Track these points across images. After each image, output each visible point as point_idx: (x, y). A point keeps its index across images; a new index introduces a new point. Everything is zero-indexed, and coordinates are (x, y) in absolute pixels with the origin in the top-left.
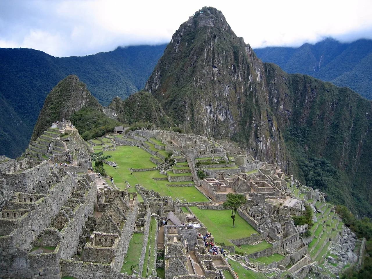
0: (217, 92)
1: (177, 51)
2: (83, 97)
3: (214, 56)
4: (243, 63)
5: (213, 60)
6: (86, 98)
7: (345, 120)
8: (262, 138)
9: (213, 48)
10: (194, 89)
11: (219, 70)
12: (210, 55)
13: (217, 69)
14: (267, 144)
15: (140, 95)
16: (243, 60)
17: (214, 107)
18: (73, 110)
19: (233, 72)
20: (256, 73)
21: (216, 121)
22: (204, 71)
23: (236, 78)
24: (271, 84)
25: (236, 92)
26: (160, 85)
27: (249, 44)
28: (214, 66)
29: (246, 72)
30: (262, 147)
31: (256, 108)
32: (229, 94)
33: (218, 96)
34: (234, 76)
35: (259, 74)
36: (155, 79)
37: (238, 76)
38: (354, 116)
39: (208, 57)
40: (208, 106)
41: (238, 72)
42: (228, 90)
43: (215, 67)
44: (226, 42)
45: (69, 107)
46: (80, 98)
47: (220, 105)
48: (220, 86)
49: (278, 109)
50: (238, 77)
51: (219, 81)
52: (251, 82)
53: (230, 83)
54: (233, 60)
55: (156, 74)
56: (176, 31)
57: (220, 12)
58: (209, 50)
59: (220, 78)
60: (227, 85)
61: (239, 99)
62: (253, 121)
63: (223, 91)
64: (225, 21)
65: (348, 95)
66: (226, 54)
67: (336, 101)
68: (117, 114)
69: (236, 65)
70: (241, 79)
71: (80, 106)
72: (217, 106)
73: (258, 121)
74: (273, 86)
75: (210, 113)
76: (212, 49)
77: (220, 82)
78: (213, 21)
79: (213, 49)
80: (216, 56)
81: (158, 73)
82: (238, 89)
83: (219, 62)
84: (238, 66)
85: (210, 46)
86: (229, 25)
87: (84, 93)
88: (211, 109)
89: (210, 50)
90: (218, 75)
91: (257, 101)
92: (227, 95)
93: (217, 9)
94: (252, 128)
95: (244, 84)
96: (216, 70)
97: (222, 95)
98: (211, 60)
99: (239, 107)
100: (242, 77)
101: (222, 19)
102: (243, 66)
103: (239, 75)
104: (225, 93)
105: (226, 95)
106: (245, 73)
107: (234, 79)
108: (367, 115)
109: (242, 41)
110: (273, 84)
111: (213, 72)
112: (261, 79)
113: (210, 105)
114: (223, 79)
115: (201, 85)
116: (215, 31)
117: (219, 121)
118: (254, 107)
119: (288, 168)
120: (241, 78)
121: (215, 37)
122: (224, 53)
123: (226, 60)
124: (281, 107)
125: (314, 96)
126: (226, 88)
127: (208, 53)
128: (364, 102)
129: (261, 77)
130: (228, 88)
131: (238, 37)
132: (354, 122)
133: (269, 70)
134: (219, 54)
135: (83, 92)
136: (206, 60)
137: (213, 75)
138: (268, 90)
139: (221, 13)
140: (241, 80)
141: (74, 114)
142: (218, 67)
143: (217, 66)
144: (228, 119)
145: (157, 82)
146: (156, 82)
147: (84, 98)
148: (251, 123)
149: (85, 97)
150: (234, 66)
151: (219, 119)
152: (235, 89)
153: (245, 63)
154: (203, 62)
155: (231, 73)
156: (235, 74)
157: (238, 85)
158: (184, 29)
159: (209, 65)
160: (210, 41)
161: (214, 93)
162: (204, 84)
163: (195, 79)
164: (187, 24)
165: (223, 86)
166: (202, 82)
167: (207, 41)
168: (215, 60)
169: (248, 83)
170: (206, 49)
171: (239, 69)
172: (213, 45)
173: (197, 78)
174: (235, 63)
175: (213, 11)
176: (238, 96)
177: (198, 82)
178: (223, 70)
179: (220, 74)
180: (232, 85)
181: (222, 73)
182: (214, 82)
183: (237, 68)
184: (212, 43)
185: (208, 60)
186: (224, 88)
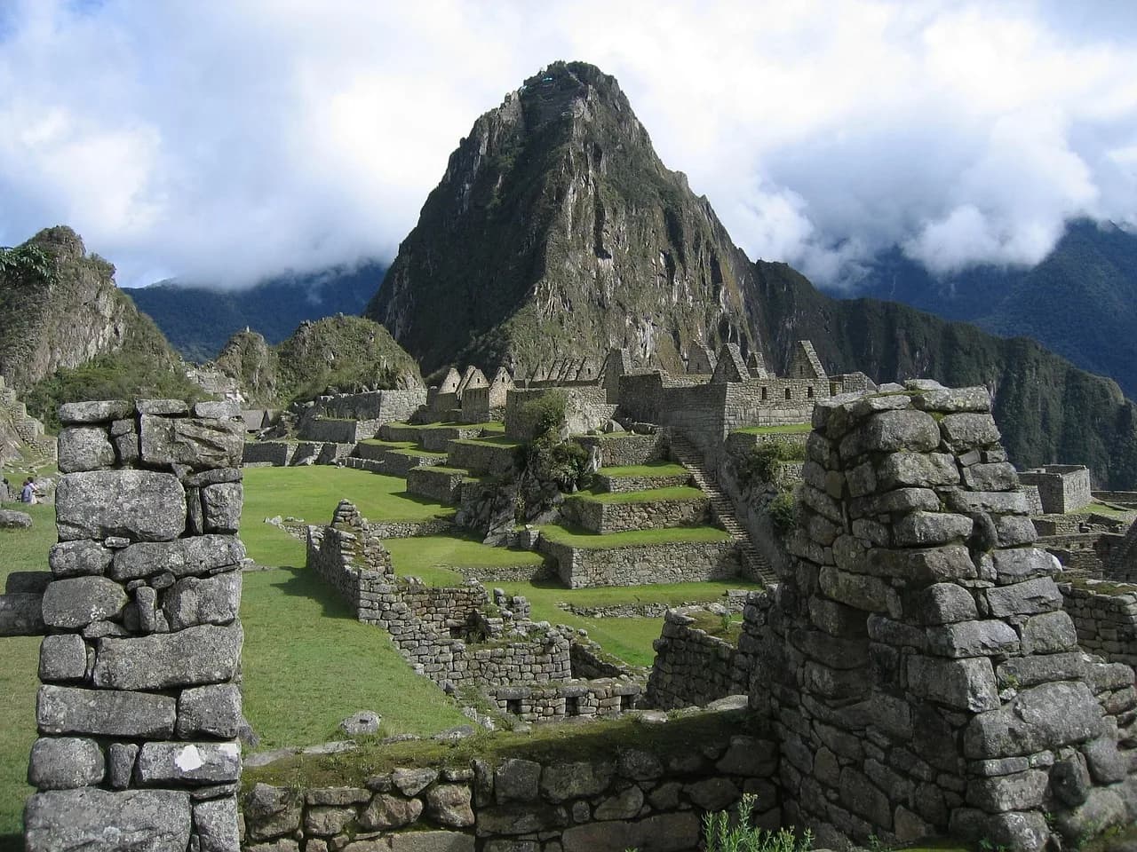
0: (613, 341)
1: (466, 207)
2: (98, 312)
3: (600, 214)
4: (696, 248)
5: (599, 229)
6: (112, 319)
7: (1030, 445)
9: (596, 188)
10: (537, 324)
11: (619, 264)
12: (586, 213)
13: (611, 261)
15: (338, 327)
16: (698, 238)
18: (53, 360)
19: (663, 277)
22: (568, 264)
23: (675, 299)
24: (780, 332)
25: (678, 348)
26: (408, 327)
27: (704, 197)
28: (601, 252)
29: (709, 279)
32: (656, 352)
34: (670, 292)
35: (741, 295)
36: (389, 307)
37: (682, 288)
38: (1055, 429)
39: (579, 219)
41: (683, 278)
42: (652, 335)
43: (604, 254)
44: (638, 175)
45: (32, 348)
46: (83, 315)
48: (625, 323)
50: (682, 296)
51: (621, 305)
52: (727, 311)
53: (659, 311)
54: (663, 236)
56: (463, 141)
57: (610, 79)
58: (582, 194)
59: (624, 293)
60: (647, 319)
63: (636, 338)
64: (629, 109)
65: (1032, 361)
66: (640, 214)
67: (994, 382)
68: (246, 394)
69: (674, 252)
70: (693, 301)
71: (86, 349)
74: (790, 339)
76: (591, 192)
77: (624, 309)
78: (590, 104)
79: (596, 195)
80: (607, 217)
82: (683, 334)
83: (618, 238)
84: (682, 258)
85: (587, 183)
86: (640, 125)
87: (103, 299)
89: (586, 194)
90: (616, 284)
92: (648, 356)
93: (602, 71)
95: (703, 319)
96: (607, 264)
98: (589, 228)
100: (694, 295)
101: (616, 103)
102: (697, 258)
103: (684, 287)
104: (644, 346)
105: (645, 355)
106: (704, 283)
107: (670, 299)
108: (1099, 424)
109: (683, 184)
110: (787, 330)
111: (598, 273)
114: (634, 299)
115: (559, 312)
116: (599, 137)
120: (691, 298)
121: (598, 155)
122: (632, 210)
123: (639, 235)
125: (923, 368)
126: (644, 330)
127: (578, 207)
128: (1084, 383)
129: (748, 307)
130: (650, 330)
131: (670, 171)
132: (1058, 451)
133: (771, 286)
134: (615, 211)
135: (102, 295)
136: (573, 228)
137: (600, 282)
138: (772, 351)
139: (614, 83)
140: (691, 305)
141: (53, 377)
142: (614, 256)
143: (611, 252)
145: (397, 317)
146: (394, 318)
147: (103, 317)
149: (108, 313)
150: (668, 258)
152: (676, 335)
153: (703, 247)
154: (564, 232)
155: (659, 280)
156: (672, 283)
157: (684, 320)
158: (491, 132)
159: (585, 247)
160: (583, 165)
161: (607, 345)
162: (571, 309)
163: (539, 292)
164: (500, 118)
165: (635, 321)
166: (564, 301)
167: (576, 164)
168: (606, 231)
169: (718, 314)
170: (571, 190)
171: (685, 268)
172: (594, 180)
173: (546, 288)
174: (671, 248)
175: (588, 74)
176: (685, 360)
177: (551, 300)
178: (633, 267)
179: (621, 279)
180: (662, 319)
181: (629, 276)
182: (604, 307)
183: (676, 263)
184: (590, 171)
185: (580, 229)
186: (638, 328)
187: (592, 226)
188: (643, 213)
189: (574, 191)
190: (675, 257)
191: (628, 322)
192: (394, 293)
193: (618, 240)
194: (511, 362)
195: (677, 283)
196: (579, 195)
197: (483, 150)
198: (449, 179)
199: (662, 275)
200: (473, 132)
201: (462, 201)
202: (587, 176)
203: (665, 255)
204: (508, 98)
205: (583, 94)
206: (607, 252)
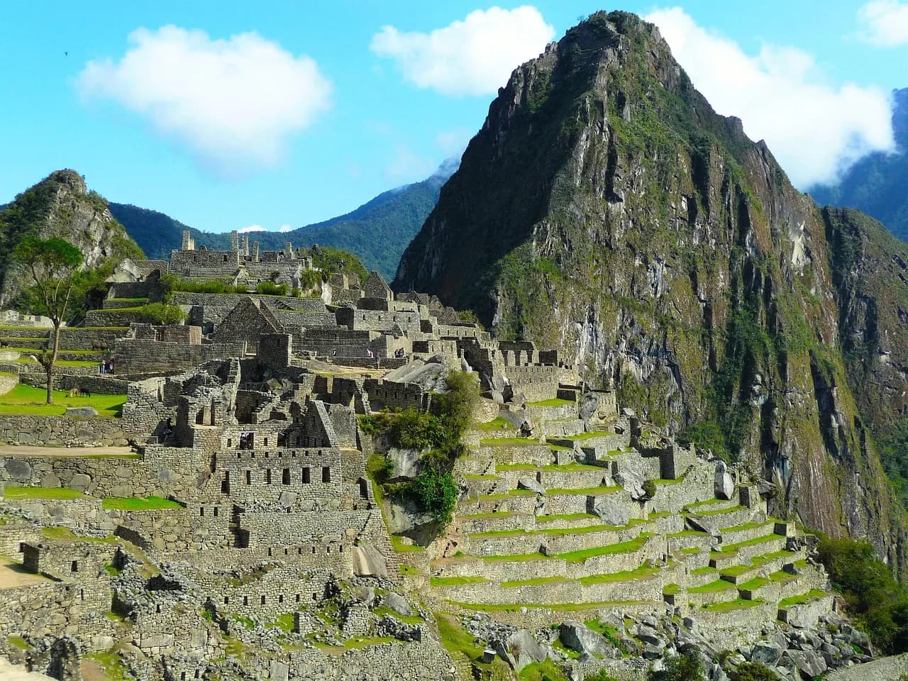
0: (619, 281)
1: (500, 153)
2: (88, 237)
3: (612, 160)
4: (724, 192)
5: (610, 174)
6: (101, 243)
8: (789, 449)
9: (611, 136)
10: (531, 260)
11: (632, 206)
12: (598, 158)
13: (623, 205)
14: (808, 470)
17: (607, 330)
19: (685, 220)
20: (788, 238)
21: (617, 377)
22: (572, 206)
23: (696, 242)
25: (695, 288)
26: (442, 265)
27: (762, 142)
28: (611, 196)
29: (735, 223)
30: (790, 479)
31: (767, 342)
32: (668, 291)
33: (625, 294)
34: (690, 235)
35: (798, 242)
37: (704, 232)
39: (591, 164)
40: (582, 323)
41: (706, 221)
42: (664, 276)
43: (616, 199)
46: (75, 239)
47: (632, 324)
48: (634, 263)
49: (870, 363)
50: (703, 237)
51: (631, 246)
52: (753, 254)
53: (674, 254)
54: (686, 179)
55: (433, 230)
56: (501, 90)
57: (651, 27)
58: (595, 140)
59: (635, 235)
60: (659, 261)
61: (708, 311)
62: (756, 388)
63: (646, 278)
69: (698, 196)
70: (716, 244)
72: (621, 328)
73: (773, 387)
74: (855, 286)
75: (592, 348)
76: (605, 139)
77: (634, 250)
78: (620, 53)
79: (611, 141)
80: (620, 161)
81: (437, 228)
82: (702, 277)
83: (632, 182)
84: (705, 202)
85: (601, 130)
86: (682, 72)
87: (94, 227)
88: (594, 333)
89: (600, 141)
90: (627, 226)
91: (771, 319)
92: (658, 296)
94: (751, 412)
95: (726, 262)
96: (618, 208)
97: (639, 292)
98: (600, 173)
99: (706, 339)
100: (717, 238)
101: (655, 50)
102: (723, 202)
103: (706, 230)
104: (654, 286)
105: (656, 294)
106: (730, 227)
107: (690, 241)
109: (735, 130)
111: (607, 216)
112: (809, 260)
113: (591, 320)
114: (645, 242)
115: (556, 251)
116: (626, 87)
117: (625, 377)
118: (760, 340)
119: (899, 564)
120: (713, 241)
121: (621, 102)
122: (653, 155)
123: (659, 179)
124: (883, 358)
126: (655, 271)
127: (591, 152)
129: (808, 253)
130: (662, 270)
131: (722, 117)
133: (837, 232)
134: (630, 157)
135: (93, 223)
136: (583, 173)
137: (608, 225)
138: (834, 297)
139: (654, 31)
140: (714, 247)
142: (627, 199)
143: (623, 195)
144: (663, 376)
147: (94, 241)
148: (746, 394)
149: (97, 237)
150: (691, 204)
151: (627, 371)
152: (693, 276)
153: (731, 191)
154: (571, 177)
155: (679, 222)
156: (694, 227)
157: (705, 262)
158: (526, 81)
159: (595, 190)
160: (598, 112)
161: (611, 284)
162: (571, 248)
163: (538, 232)
164: (536, 68)
165: (645, 261)
166: (564, 241)
167: (591, 112)
168: (617, 175)
169: (742, 257)
170: (584, 136)
171: (708, 211)
172: (609, 127)
173: (545, 229)
174: (695, 191)
175: (626, 23)
176: (701, 301)
177: (549, 240)
178: (647, 210)
179: (633, 221)
180: (678, 261)
181: (642, 220)
182: (611, 248)
183: (699, 207)
184: (605, 119)
185: (591, 174)
186: (648, 268)
187: (604, 171)
188: (665, 158)
189: (588, 137)
190: (698, 202)
191: (638, 262)
192: (432, 234)
193: (632, 184)
194: (497, 295)
195: (698, 227)
196: (593, 141)
197: (517, 100)
198: (488, 126)
199: (682, 218)
200: (510, 81)
201: (497, 148)
202: (602, 123)
203: (688, 199)
204: (548, 48)
205: (614, 44)
206: (617, 196)
